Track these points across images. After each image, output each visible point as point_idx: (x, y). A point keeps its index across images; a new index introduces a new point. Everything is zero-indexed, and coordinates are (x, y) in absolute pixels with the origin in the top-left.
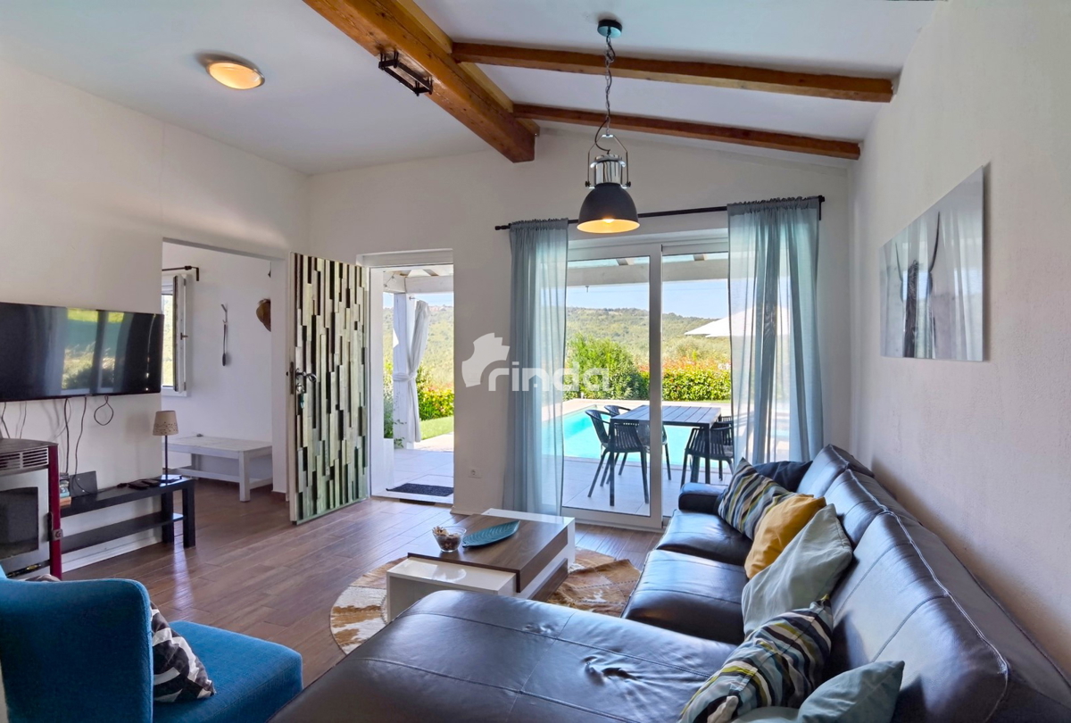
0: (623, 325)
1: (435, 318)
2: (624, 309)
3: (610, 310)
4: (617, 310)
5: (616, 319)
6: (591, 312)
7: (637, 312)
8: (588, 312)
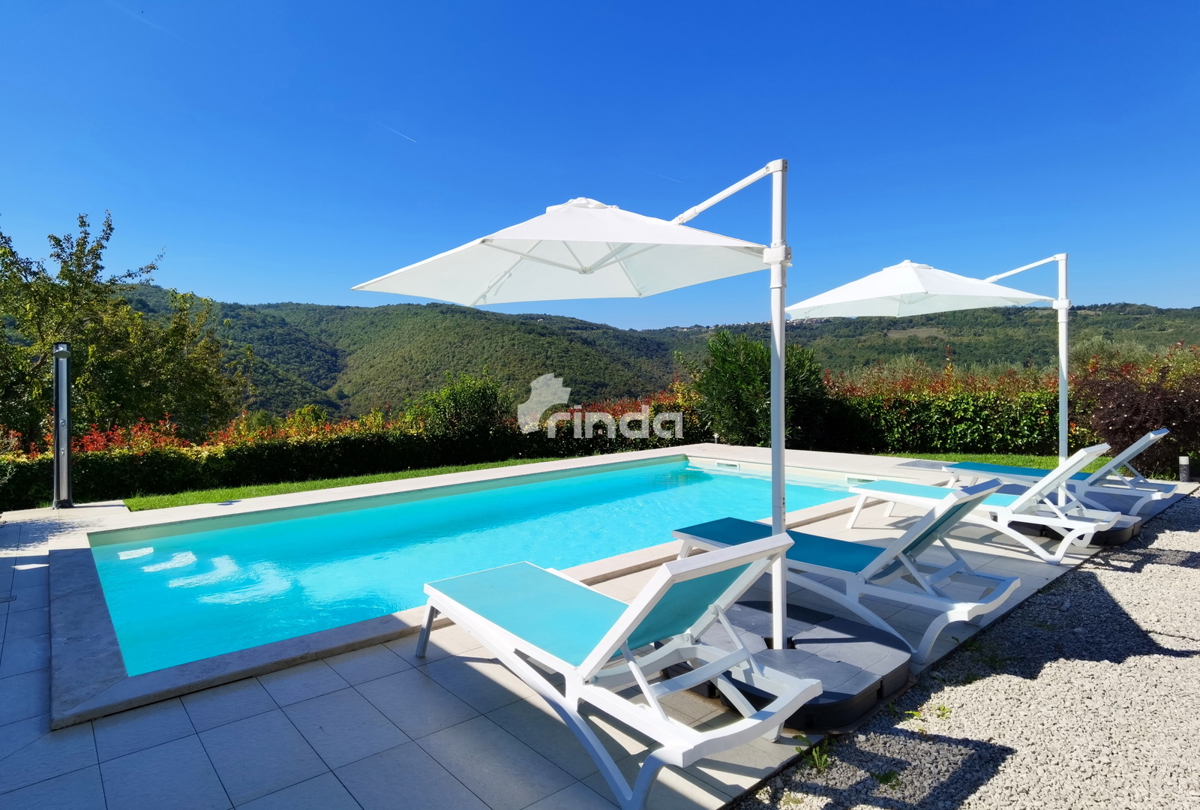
0: (1102, 329)
1: (817, 332)
2: (1104, 305)
3: (1080, 308)
4: (1090, 308)
5: (1089, 320)
6: (1045, 313)
7: (1128, 309)
8: (1040, 313)
